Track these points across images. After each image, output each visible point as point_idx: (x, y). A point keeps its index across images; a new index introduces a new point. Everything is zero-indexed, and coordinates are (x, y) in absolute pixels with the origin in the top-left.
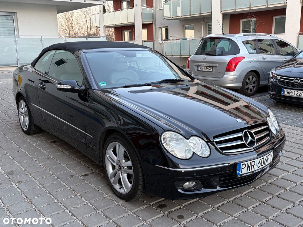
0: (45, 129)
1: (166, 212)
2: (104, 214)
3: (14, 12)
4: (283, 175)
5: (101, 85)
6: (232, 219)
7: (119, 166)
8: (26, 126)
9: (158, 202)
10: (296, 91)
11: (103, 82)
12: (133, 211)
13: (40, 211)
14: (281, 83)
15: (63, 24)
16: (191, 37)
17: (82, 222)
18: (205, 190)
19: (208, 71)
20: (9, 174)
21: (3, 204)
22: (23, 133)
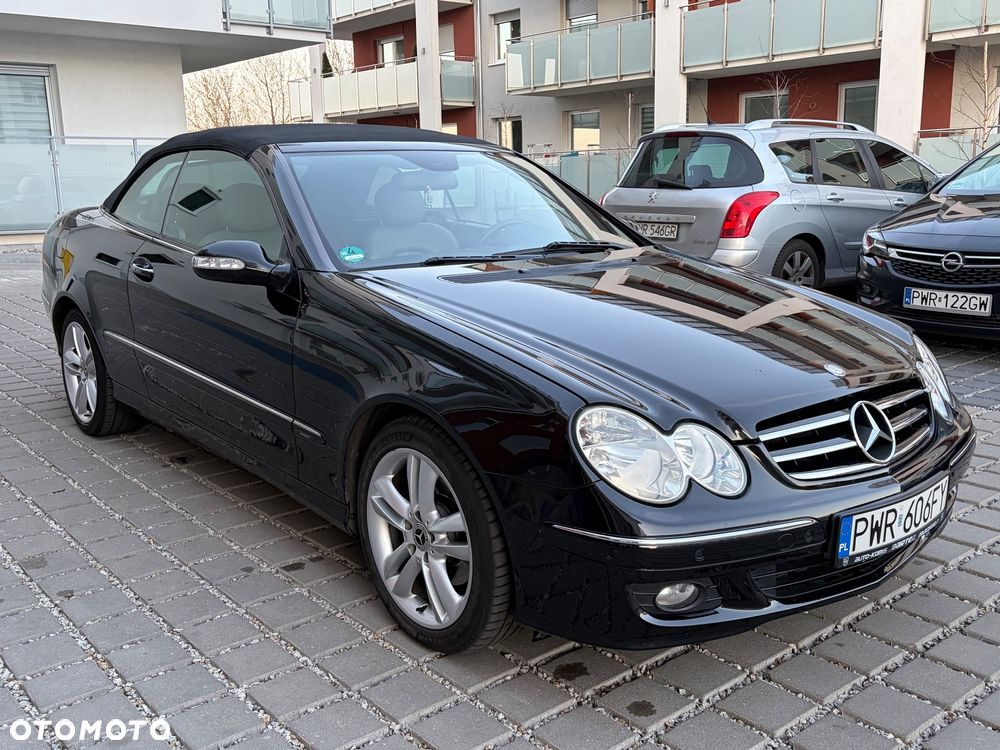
0: (152, 416)
1: (588, 693)
2: (369, 702)
3: (48, 66)
4: (961, 558)
5: (347, 258)
6: (824, 712)
7: (418, 532)
8: (88, 408)
9: (554, 658)
10: (950, 294)
11: (353, 248)
12: (470, 691)
13: (139, 695)
14: (901, 270)
15: (200, 110)
16: (590, 148)
17: (293, 733)
18: (727, 614)
19: (664, 236)
20: (27, 565)
21: (7, 672)
22: (79, 433)
